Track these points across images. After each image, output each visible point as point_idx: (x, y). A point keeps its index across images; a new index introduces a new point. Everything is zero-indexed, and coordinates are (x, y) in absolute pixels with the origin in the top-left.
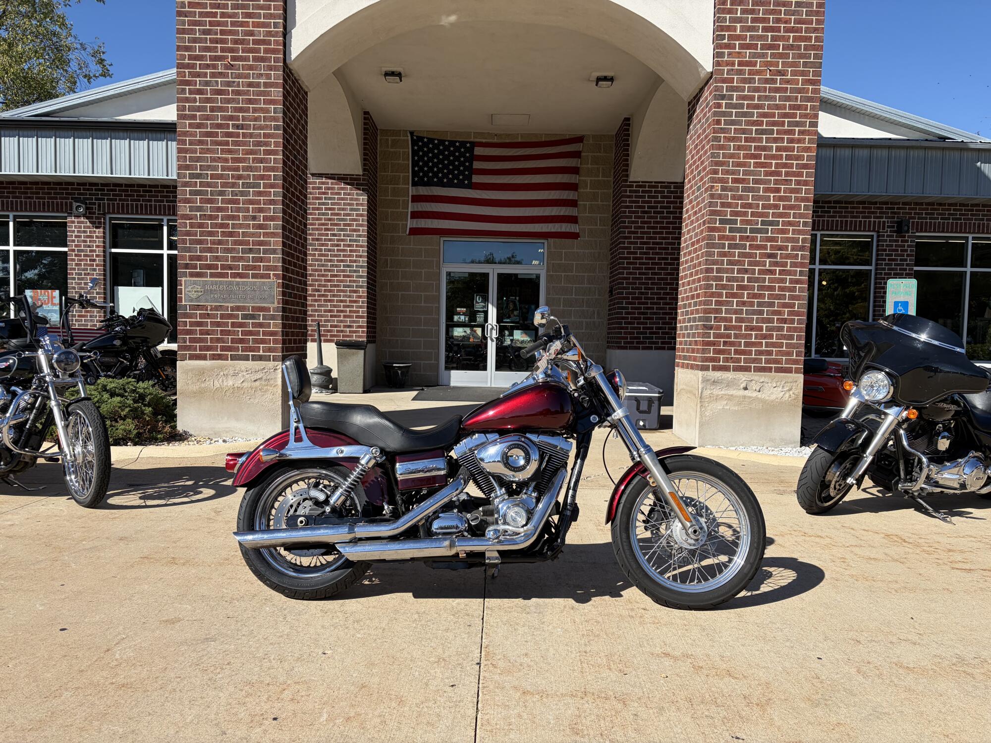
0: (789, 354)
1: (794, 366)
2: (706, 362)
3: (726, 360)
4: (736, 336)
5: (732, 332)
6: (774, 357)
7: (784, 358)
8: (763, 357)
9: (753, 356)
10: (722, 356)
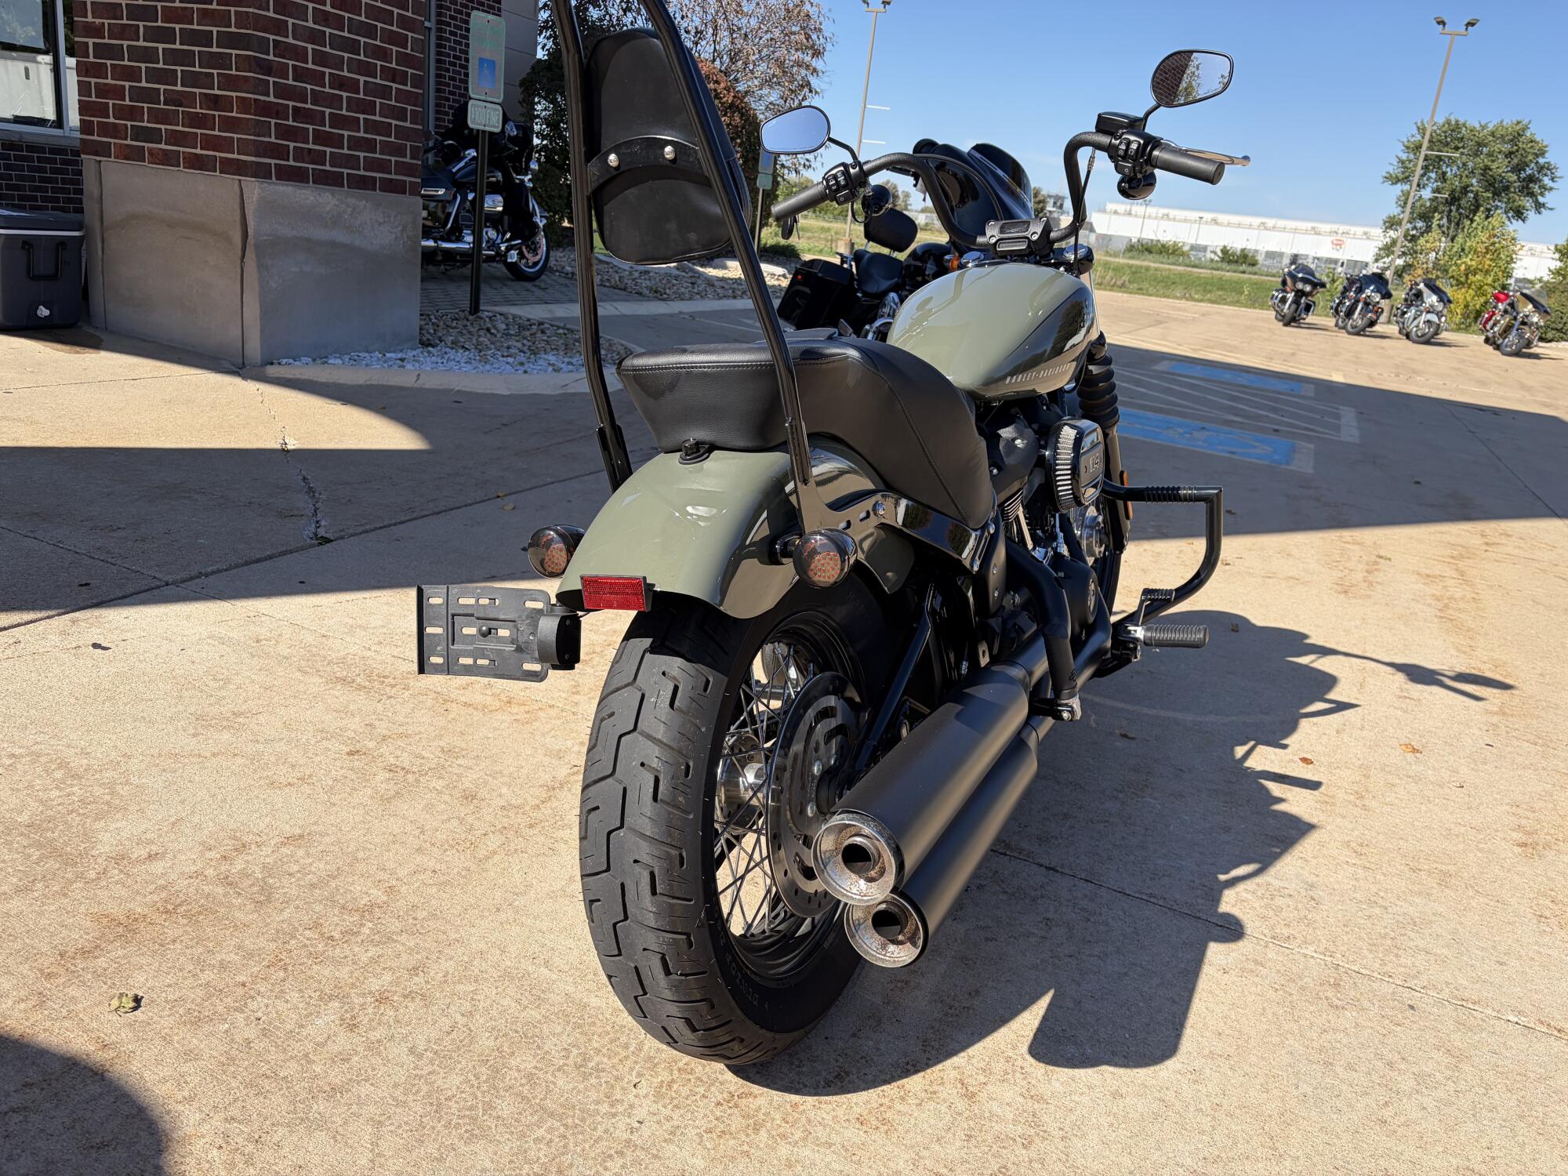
0: (399, 151)
1: (408, 179)
2: (265, 156)
3: (300, 154)
4: (317, 98)
5: (309, 87)
6: (377, 156)
7: (393, 159)
8: (362, 155)
9: (345, 151)
10: (292, 145)
